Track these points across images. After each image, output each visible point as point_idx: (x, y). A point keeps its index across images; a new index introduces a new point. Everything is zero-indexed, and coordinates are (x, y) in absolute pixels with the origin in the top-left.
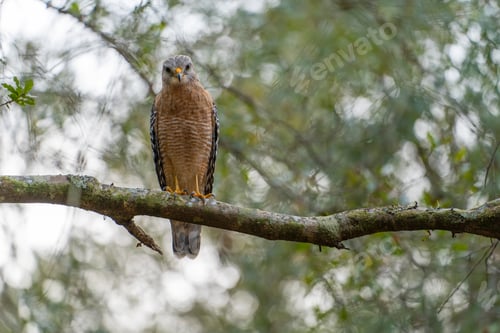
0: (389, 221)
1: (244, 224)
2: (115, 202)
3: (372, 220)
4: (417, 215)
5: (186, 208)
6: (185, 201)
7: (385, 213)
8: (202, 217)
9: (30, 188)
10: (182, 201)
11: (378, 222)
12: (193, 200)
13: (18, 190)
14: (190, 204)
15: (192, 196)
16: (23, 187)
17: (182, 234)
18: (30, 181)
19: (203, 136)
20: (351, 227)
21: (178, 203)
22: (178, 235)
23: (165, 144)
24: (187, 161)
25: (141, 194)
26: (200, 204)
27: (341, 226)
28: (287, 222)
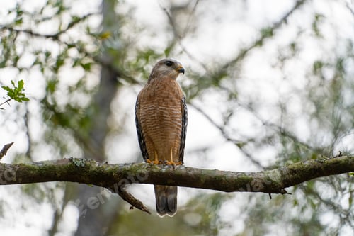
0: (320, 168)
1: (206, 181)
2: (107, 175)
3: (307, 169)
4: (341, 161)
5: (160, 174)
6: (160, 168)
7: (316, 162)
8: (173, 179)
9: (40, 170)
10: (157, 168)
11: (310, 170)
12: (167, 167)
13: (32, 172)
14: (164, 170)
15: (166, 164)
16: (35, 170)
17: (163, 197)
18: (40, 165)
19: (174, 119)
20: (291, 176)
21: (155, 170)
22: (160, 198)
23: (145, 126)
24: (162, 138)
25: (126, 167)
26: (171, 169)
27: (283, 176)
28: (240, 177)
